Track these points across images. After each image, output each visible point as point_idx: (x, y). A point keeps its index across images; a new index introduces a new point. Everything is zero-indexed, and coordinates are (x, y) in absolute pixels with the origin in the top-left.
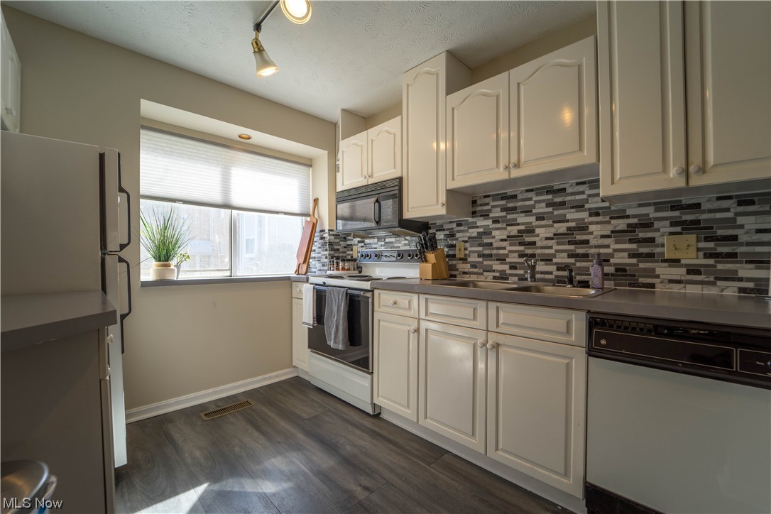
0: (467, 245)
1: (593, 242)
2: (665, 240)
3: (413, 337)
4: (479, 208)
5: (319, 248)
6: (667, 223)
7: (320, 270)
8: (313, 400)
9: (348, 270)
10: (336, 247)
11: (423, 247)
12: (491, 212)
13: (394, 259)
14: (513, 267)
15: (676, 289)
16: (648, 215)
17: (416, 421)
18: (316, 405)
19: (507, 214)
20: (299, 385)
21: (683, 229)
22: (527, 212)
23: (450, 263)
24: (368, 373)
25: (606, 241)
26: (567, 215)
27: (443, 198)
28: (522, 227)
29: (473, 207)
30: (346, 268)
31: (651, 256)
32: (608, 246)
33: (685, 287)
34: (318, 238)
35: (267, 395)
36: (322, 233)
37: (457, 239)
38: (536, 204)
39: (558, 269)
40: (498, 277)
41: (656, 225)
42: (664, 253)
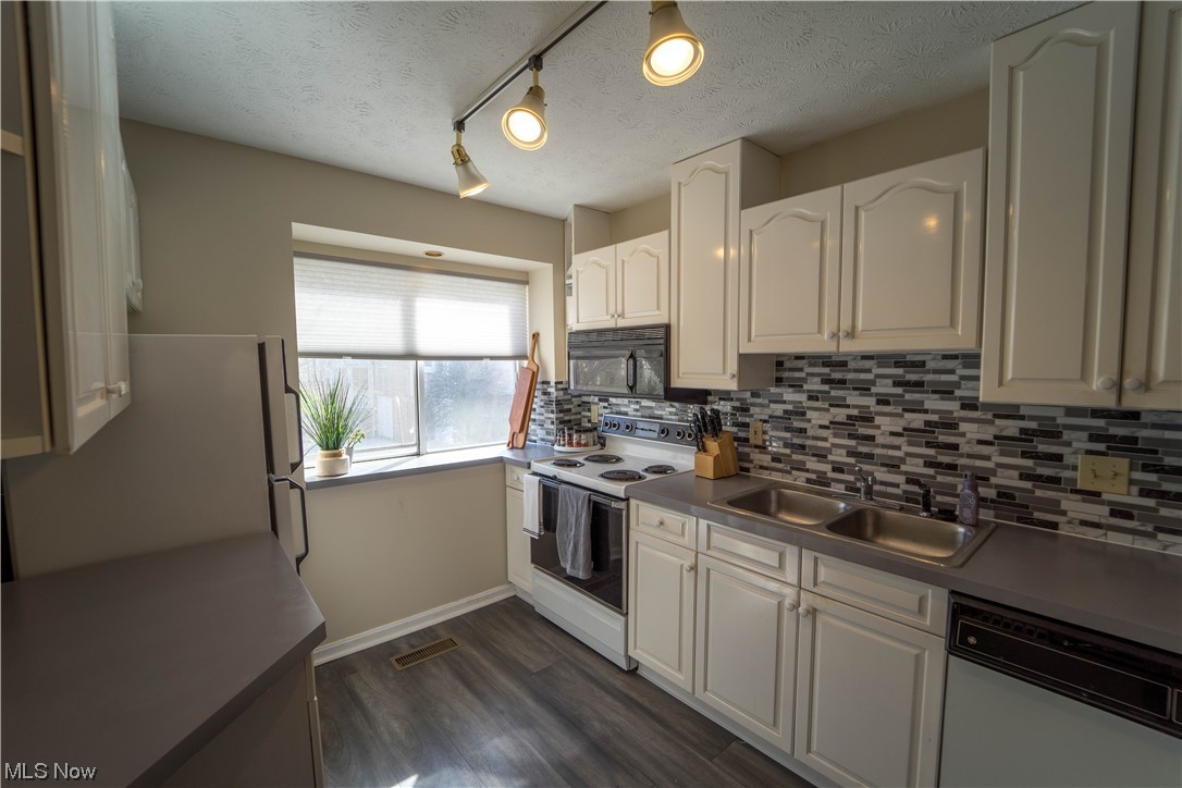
0: (767, 426)
1: (964, 449)
2: (1080, 460)
3: (688, 577)
4: (786, 374)
5: (542, 407)
6: (1084, 435)
7: (542, 440)
8: (540, 640)
9: (586, 445)
10: (566, 407)
11: (700, 431)
12: (806, 382)
13: (655, 435)
14: (838, 469)
15: (1092, 535)
16: (1054, 419)
17: (691, 691)
18: (546, 649)
19: (831, 388)
20: (518, 611)
21: (1109, 448)
22: (864, 389)
23: (740, 449)
24: (621, 614)
25: (986, 450)
26: (926, 402)
27: (733, 366)
28: (855, 412)
29: (777, 370)
30: (583, 442)
31: (1054, 481)
32: (988, 458)
33: (1106, 534)
34: (540, 392)
35: (476, 626)
36: (545, 386)
37: (752, 416)
38: (878, 380)
39: (909, 481)
40: (815, 481)
41: (1066, 435)
42: (1076, 480)
